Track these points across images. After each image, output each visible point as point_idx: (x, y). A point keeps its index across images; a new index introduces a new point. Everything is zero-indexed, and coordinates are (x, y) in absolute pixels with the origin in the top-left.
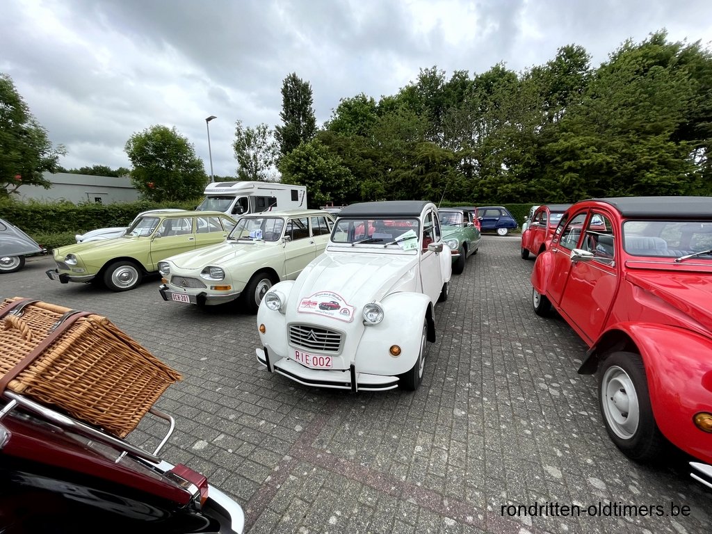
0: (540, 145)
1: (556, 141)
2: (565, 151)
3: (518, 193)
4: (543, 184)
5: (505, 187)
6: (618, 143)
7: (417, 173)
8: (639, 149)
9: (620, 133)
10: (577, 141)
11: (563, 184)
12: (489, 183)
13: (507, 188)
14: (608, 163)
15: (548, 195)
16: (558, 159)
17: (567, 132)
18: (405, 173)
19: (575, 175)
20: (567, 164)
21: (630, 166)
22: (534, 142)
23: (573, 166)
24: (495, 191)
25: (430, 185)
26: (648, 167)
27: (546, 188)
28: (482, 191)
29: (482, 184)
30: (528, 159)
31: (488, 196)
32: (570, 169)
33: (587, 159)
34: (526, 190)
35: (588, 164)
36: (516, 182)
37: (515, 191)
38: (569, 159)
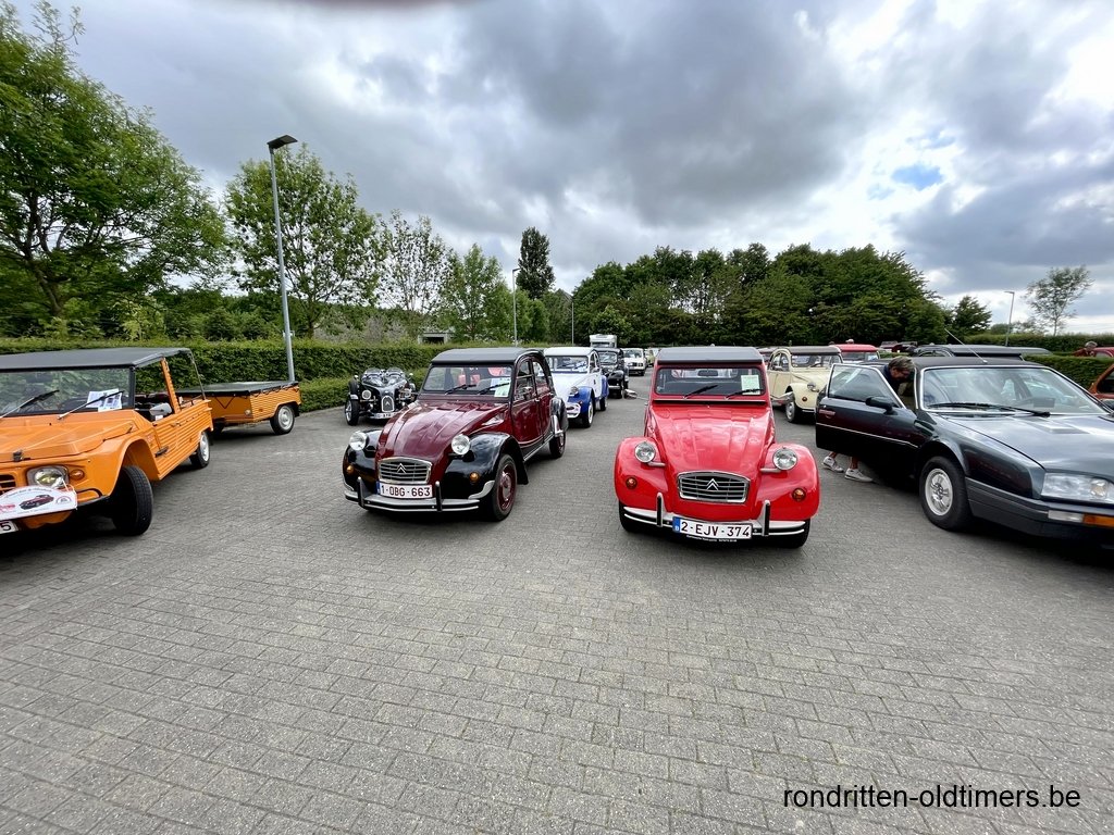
0: (741, 314)
1: (748, 312)
2: (753, 319)
4: (743, 335)
6: (777, 315)
7: (672, 327)
8: (787, 319)
9: (778, 310)
14: (773, 326)
16: (750, 322)
18: (664, 327)
20: (754, 326)
23: (757, 327)
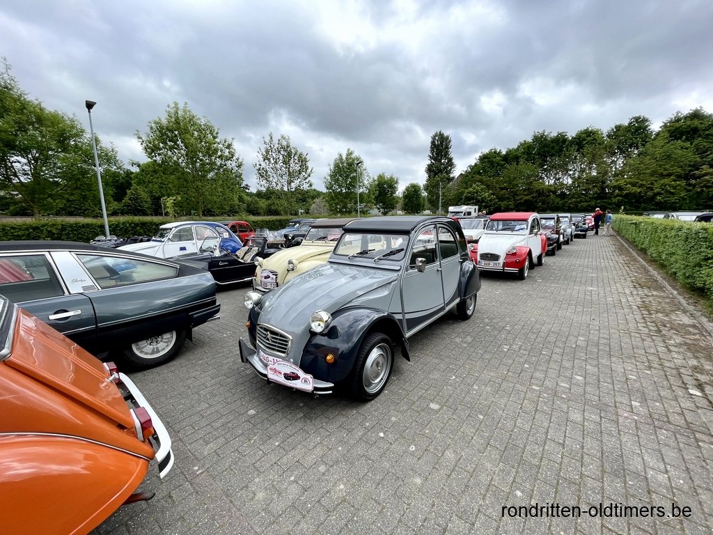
25: (540, 204)
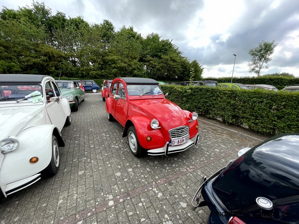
1: (108, 56)
2: (112, 60)
3: (98, 75)
4: (107, 72)
5: (92, 72)
6: (126, 60)
7: (44, 61)
8: (132, 63)
9: (127, 57)
10: (115, 57)
11: (113, 73)
12: (85, 70)
13: (93, 72)
14: (125, 67)
15: (109, 77)
16: (110, 63)
17: (111, 53)
19: (116, 70)
21: (130, 68)
22: (101, 55)
23: (115, 66)
24: (89, 74)
26: (134, 69)
27: (108, 74)
28: (82, 73)
29: (82, 70)
30: (99, 61)
31: (86, 76)
32: (114, 67)
33: (119, 64)
34: (101, 74)
35: (119, 66)
36: (96, 70)
37: (97, 74)
38: (114, 64)
